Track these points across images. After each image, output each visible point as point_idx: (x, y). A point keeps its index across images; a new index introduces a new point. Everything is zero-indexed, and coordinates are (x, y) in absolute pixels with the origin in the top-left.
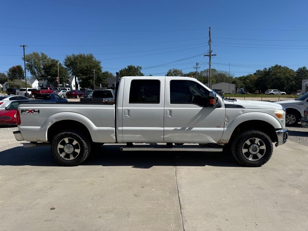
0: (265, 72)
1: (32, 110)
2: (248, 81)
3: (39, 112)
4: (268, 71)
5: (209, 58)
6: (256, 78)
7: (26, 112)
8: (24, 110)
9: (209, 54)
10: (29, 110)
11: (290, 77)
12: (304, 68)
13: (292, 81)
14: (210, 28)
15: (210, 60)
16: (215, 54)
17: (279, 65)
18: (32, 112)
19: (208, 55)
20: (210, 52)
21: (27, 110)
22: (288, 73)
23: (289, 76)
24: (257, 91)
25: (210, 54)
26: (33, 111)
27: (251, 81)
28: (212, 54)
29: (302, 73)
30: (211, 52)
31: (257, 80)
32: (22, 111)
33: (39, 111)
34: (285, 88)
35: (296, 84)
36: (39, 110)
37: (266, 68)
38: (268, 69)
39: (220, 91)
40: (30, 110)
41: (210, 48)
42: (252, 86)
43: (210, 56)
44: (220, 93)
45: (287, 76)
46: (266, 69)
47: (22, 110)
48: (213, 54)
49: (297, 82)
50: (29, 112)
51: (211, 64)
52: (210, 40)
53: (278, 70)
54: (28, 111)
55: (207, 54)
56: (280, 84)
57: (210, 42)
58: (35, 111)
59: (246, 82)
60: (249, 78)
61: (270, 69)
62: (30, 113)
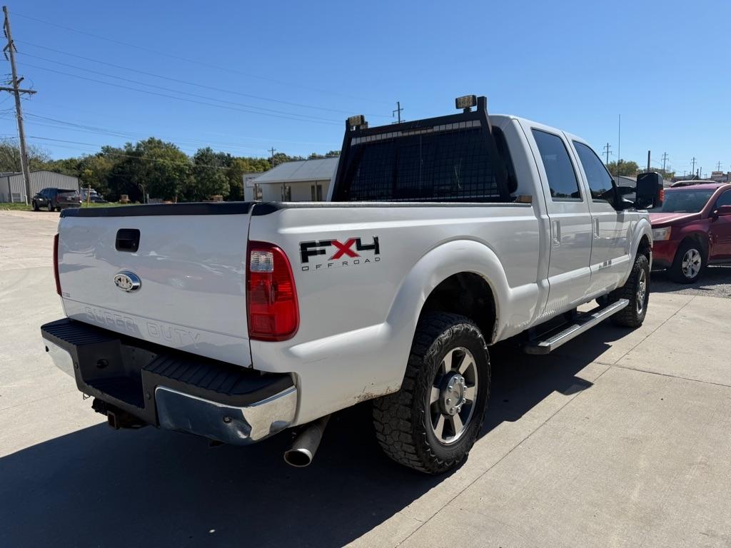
0: (128, 153)
1: (350, 242)
2: (87, 171)
3: (377, 252)
4: (134, 150)
5: (13, 98)
6: (109, 166)
7: (323, 252)
8: (313, 244)
9: (11, 86)
10: (336, 243)
11: (185, 167)
12: (208, 150)
13: (188, 175)
14: (4, 9)
15: (18, 103)
16: (33, 90)
17: (157, 139)
18: (352, 254)
19: (10, 90)
20: (16, 82)
21: (328, 243)
22: (180, 158)
23: (182, 164)
24: (125, 197)
25: (15, 87)
26: (353, 248)
27: (96, 172)
28: (21, 86)
29: (206, 161)
30: (18, 82)
31: (113, 170)
32: (307, 250)
33: (375, 247)
34: (177, 191)
35: (198, 182)
36: (376, 239)
37: (130, 142)
38: (134, 145)
39: (73, 193)
40: (343, 241)
41: (13, 69)
42: (99, 185)
43: (16, 92)
44: (72, 199)
45: (179, 166)
46: (130, 145)
47: (304, 246)
48: (28, 89)
49: (199, 178)
50: (337, 256)
51: (22, 116)
52: (10, 44)
53: (157, 150)
54: (332, 250)
55: (7, 87)
56: (166, 183)
57: (11, 51)
58: (363, 243)
59: (84, 174)
60: (90, 166)
61: (139, 146)
62: (345, 257)
